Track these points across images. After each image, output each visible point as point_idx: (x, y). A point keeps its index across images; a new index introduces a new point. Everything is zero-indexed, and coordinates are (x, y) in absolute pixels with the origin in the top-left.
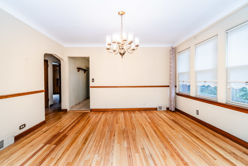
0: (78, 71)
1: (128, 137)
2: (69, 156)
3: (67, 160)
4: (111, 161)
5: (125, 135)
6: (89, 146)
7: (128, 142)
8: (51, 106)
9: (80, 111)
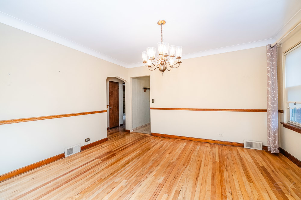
0: (145, 91)
1: (170, 173)
2: (105, 173)
3: (101, 176)
4: (133, 192)
5: (169, 169)
6: (125, 170)
7: (166, 178)
8: (121, 125)
9: (140, 134)
